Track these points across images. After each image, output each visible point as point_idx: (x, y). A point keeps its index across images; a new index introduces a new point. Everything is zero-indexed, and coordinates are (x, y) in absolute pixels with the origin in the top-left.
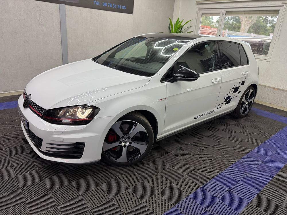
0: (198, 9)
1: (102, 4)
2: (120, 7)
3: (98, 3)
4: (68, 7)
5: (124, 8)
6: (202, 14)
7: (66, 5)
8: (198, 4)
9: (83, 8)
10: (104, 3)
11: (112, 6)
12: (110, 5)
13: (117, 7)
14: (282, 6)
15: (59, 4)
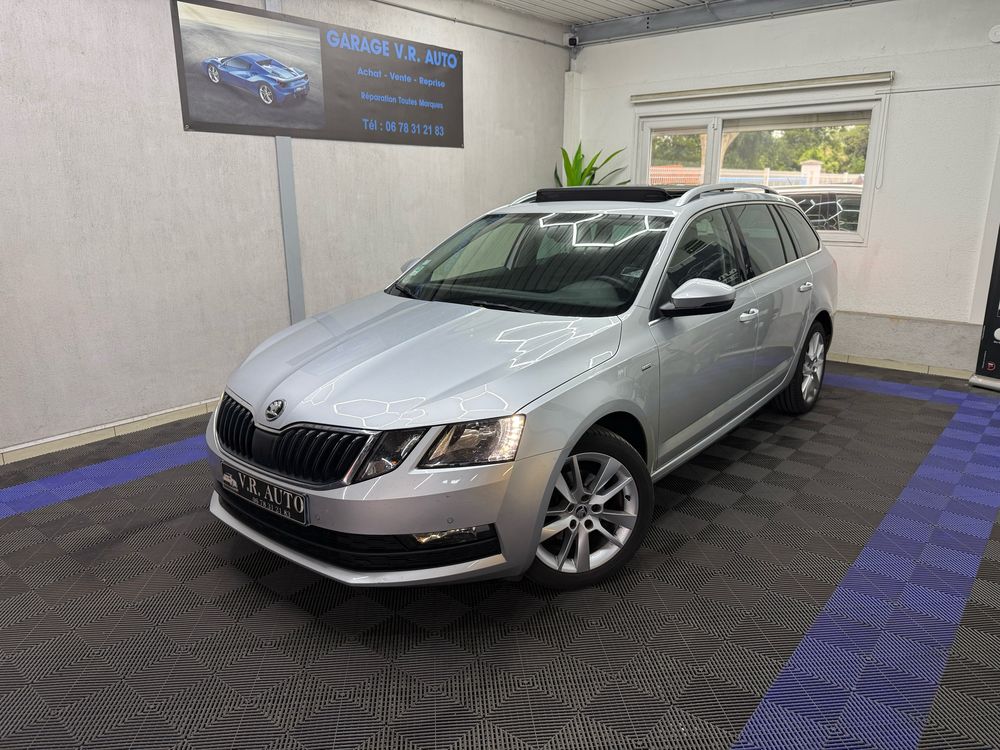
0: (638, 116)
1: (384, 127)
2: (428, 131)
3: (373, 126)
4: (297, 143)
5: (440, 131)
6: (652, 130)
7: (292, 137)
8: (636, 104)
9: (335, 142)
10: (388, 122)
11: (411, 128)
12: (405, 127)
13: (422, 130)
14: (876, 100)
15: (274, 136)
